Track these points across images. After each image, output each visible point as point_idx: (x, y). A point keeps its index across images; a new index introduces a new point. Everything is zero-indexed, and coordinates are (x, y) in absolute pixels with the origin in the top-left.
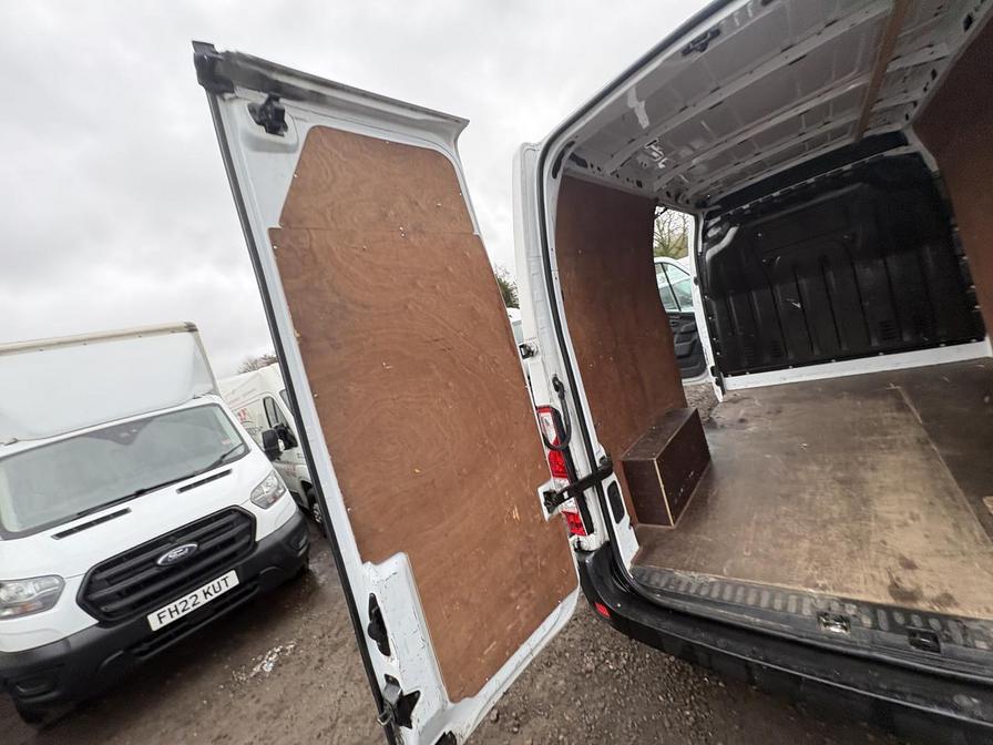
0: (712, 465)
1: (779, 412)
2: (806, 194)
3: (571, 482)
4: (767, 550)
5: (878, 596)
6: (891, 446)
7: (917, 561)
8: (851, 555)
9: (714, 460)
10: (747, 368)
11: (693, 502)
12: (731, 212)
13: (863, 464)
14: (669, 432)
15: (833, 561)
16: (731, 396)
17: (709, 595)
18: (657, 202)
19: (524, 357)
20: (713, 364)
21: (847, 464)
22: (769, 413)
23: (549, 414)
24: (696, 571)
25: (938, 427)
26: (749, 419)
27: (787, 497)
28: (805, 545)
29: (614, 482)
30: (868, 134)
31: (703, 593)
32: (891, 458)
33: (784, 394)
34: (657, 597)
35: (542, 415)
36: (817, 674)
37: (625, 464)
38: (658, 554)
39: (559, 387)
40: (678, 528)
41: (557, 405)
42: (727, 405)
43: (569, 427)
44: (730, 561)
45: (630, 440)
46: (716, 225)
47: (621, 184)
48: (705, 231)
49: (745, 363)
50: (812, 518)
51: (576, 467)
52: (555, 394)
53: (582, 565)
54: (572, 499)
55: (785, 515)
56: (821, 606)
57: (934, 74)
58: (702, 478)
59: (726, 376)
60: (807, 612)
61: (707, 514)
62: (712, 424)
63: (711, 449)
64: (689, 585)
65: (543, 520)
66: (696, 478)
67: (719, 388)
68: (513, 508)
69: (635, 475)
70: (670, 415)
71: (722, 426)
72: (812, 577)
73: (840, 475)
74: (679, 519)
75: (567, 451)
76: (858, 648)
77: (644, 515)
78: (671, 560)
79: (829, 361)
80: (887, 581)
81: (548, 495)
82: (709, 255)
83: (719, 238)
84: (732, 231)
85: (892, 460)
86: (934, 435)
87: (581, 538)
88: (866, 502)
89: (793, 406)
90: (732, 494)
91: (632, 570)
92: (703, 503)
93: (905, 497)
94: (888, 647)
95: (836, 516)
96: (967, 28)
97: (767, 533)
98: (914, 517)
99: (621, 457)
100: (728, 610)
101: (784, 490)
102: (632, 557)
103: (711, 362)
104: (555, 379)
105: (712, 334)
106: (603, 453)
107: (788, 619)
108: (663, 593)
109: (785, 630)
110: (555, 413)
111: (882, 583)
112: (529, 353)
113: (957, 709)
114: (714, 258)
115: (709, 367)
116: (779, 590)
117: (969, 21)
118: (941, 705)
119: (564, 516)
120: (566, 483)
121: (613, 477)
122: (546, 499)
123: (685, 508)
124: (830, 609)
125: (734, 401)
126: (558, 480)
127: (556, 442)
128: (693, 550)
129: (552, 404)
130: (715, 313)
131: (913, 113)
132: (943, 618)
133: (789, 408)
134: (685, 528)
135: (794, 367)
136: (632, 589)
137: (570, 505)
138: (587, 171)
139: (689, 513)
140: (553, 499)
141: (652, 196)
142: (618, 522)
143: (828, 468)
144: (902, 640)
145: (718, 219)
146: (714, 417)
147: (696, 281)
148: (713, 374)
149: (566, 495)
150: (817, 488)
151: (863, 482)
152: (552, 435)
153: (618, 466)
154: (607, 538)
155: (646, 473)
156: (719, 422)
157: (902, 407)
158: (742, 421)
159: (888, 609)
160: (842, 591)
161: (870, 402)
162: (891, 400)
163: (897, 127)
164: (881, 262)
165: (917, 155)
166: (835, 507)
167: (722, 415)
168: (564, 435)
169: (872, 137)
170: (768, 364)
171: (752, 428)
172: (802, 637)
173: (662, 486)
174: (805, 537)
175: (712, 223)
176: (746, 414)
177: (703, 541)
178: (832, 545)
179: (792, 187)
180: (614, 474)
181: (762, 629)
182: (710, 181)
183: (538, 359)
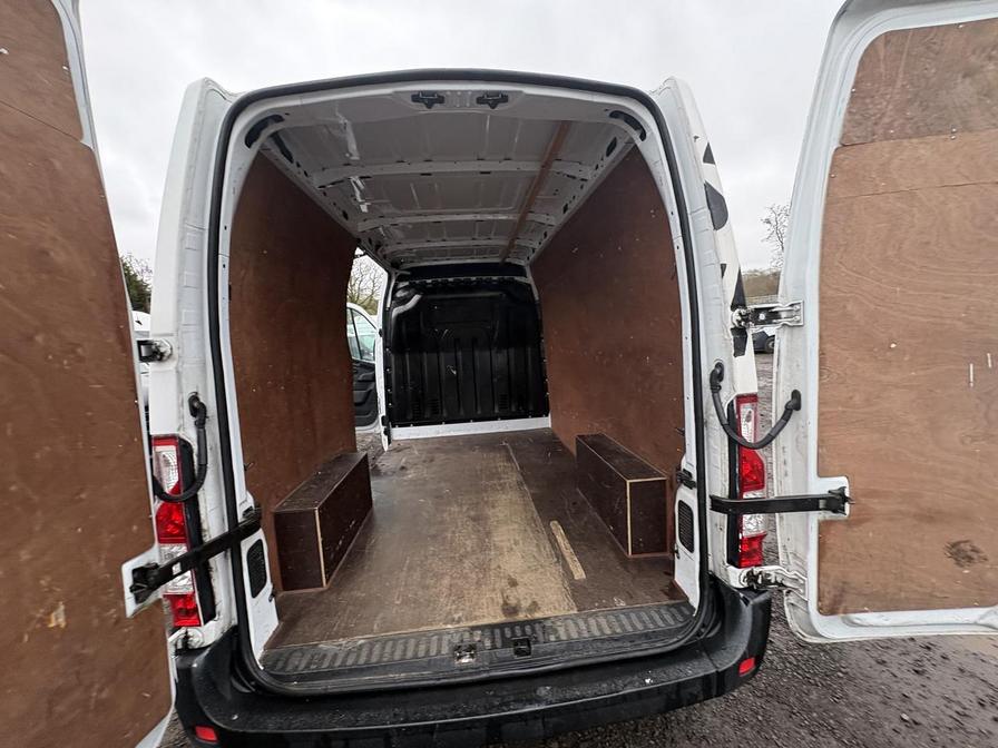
0: (372, 514)
1: (432, 461)
2: (468, 287)
3: (191, 546)
4: (416, 595)
5: (495, 617)
6: (503, 486)
7: (518, 579)
8: (478, 584)
9: (375, 507)
10: (413, 420)
11: (349, 555)
12: (417, 282)
13: (486, 502)
14: (336, 477)
15: (465, 592)
16: (396, 446)
17: (356, 663)
18: (358, 243)
19: (142, 359)
20: (384, 414)
21: (478, 503)
22: (424, 461)
23: (173, 448)
24: (344, 637)
25: (528, 475)
26: (408, 466)
27: (434, 537)
28: (446, 581)
29: (260, 542)
30: (507, 260)
31: (350, 662)
32: (504, 496)
33: (437, 446)
34: (294, 687)
35: (159, 449)
36: (448, 714)
37: (278, 517)
38: (303, 627)
39: (197, 409)
40: (329, 589)
41: (190, 435)
42: (392, 453)
43: (203, 468)
44: (381, 615)
45: (289, 487)
46: (405, 288)
47: (325, 203)
48: (395, 291)
49: (410, 416)
50: (452, 555)
51: (205, 526)
52: (190, 420)
53: (184, 673)
54: (188, 574)
55: (433, 555)
56: (456, 640)
57: (545, 235)
58: (361, 528)
59: (394, 426)
60: (445, 650)
61: (363, 567)
62: (377, 472)
63: (374, 495)
64: (335, 656)
65: (121, 618)
66: (357, 527)
67: (386, 438)
68: (54, 608)
69: (287, 531)
70: (339, 459)
71: (385, 474)
72: (449, 613)
73: (472, 513)
74: (333, 577)
75: (194, 503)
76: (479, 673)
77: (292, 578)
78: (316, 632)
79: (469, 421)
80: (501, 602)
81: (140, 574)
82: (395, 312)
83: (404, 301)
84: (416, 298)
85: (503, 498)
86: (526, 479)
87: (191, 631)
88: (488, 534)
89: (443, 456)
90: (388, 541)
91: (263, 659)
92: (360, 554)
93: (511, 527)
94: (502, 663)
95: (469, 549)
96: (565, 211)
97: (417, 575)
98: (516, 543)
99: (274, 508)
100: (375, 674)
101: (433, 531)
102: (266, 639)
103: (383, 412)
104: (194, 398)
105: (387, 386)
106: (250, 502)
107: (429, 664)
108: (302, 678)
109: (425, 677)
110: (184, 448)
111: (498, 603)
112: (154, 354)
113: (538, 701)
114: (399, 316)
115: (380, 417)
116: (424, 634)
117: (565, 209)
118: (531, 702)
119: (166, 603)
120: (181, 550)
121: (260, 535)
122: (135, 580)
123: (341, 563)
124: (462, 641)
125: (398, 450)
126: (167, 548)
127: (176, 489)
128: (345, 610)
129: (182, 434)
130: (393, 366)
131: (532, 256)
132: (532, 622)
133: (440, 457)
134: (337, 587)
135: (446, 423)
136: (259, 686)
137: (183, 583)
138: (292, 167)
139: (344, 569)
140: (148, 579)
141: (355, 234)
142: (254, 594)
143: (465, 509)
144: (509, 652)
145: (407, 283)
146: (379, 465)
147: (380, 333)
148: (383, 424)
149: (176, 569)
150: (457, 527)
151: (487, 518)
152: (171, 479)
153: (268, 520)
154: (235, 622)
155: (303, 526)
156: (383, 469)
157: (509, 459)
158: (403, 468)
159: (501, 626)
160: (472, 620)
161: (492, 455)
162: (504, 453)
163: (522, 263)
164: (505, 351)
165: (530, 285)
166: (468, 542)
167: (386, 463)
168: (192, 478)
169: (510, 263)
170: (427, 419)
171: (411, 474)
172: (439, 679)
173: (320, 540)
174: (446, 574)
175: (401, 285)
176: (406, 463)
177: (357, 598)
178: (466, 577)
179: (462, 278)
180: (261, 530)
181: (406, 684)
182: (406, 246)
183: (170, 366)
